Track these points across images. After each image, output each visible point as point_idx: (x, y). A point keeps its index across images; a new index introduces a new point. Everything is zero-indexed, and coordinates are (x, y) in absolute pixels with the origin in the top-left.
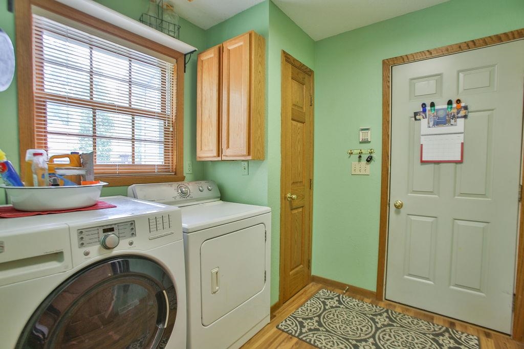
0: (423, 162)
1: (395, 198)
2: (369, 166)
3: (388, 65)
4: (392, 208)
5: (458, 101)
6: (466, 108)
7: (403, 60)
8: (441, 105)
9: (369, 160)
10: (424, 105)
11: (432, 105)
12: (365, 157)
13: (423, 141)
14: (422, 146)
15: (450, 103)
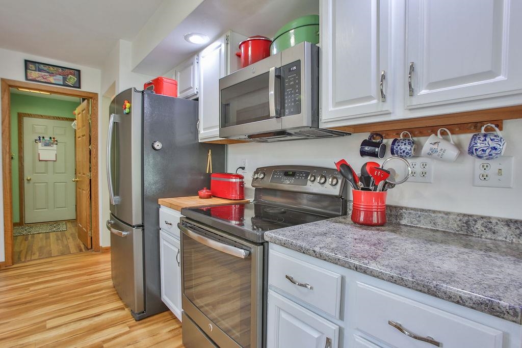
0: (40, 160)
1: (27, 176)
3: (20, 116)
4: (26, 181)
5: (54, 138)
6: (57, 141)
7: (29, 115)
8: (47, 138)
10: (40, 137)
11: (43, 138)
13: (40, 152)
14: (39, 154)
15: (51, 138)
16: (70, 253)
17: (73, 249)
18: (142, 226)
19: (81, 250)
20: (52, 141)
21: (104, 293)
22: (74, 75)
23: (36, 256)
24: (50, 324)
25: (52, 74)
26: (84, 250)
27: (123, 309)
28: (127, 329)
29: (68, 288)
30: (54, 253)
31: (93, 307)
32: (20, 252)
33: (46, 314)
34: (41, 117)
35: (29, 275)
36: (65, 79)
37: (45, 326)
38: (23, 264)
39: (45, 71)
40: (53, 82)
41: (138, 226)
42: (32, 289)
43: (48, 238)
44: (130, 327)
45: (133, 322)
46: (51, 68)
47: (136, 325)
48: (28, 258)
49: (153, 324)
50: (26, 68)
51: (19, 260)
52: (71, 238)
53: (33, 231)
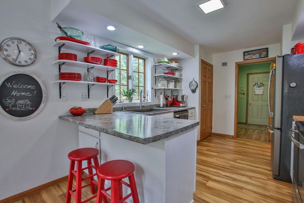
0: (255, 95)
1: (250, 102)
2: (244, 96)
3: (248, 75)
4: (249, 104)
5: (262, 83)
6: (264, 84)
7: (252, 74)
8: (259, 84)
9: (244, 94)
10: (256, 83)
11: (257, 83)
12: (243, 94)
13: (255, 90)
14: (255, 92)
15: (261, 83)
16: (260, 140)
17: (262, 139)
18: (280, 129)
19: (266, 141)
20: (262, 85)
21: (265, 161)
22: (265, 51)
23: (246, 137)
24: (238, 161)
25: (254, 54)
26: (267, 141)
27: (270, 171)
28: (267, 179)
29: (251, 153)
30: (253, 138)
31: (257, 164)
32: (241, 134)
33: (239, 158)
34: (257, 73)
35: (240, 143)
36: (260, 55)
37: (236, 161)
38: (240, 139)
39: (251, 54)
40: (255, 58)
41: (278, 129)
42: (238, 148)
43: (254, 132)
44: (268, 179)
45: (271, 178)
46: (254, 52)
47: (272, 180)
48: (242, 137)
49: (281, 184)
50: (244, 55)
51: (239, 137)
52: (264, 134)
53: (250, 127)
